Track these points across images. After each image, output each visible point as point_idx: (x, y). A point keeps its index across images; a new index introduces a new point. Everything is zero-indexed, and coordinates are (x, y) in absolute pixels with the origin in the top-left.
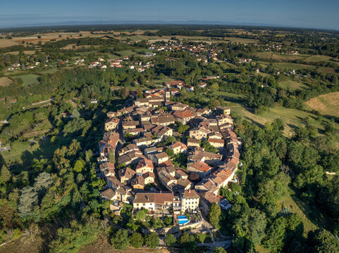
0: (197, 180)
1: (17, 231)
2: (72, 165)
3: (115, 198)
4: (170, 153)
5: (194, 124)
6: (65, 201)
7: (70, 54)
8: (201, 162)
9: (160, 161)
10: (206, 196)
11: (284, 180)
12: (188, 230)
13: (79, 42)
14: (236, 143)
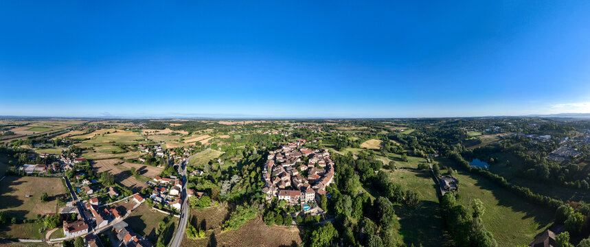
0: (313, 183)
1: (217, 202)
2: (250, 174)
3: (269, 192)
4: (299, 170)
5: (311, 156)
6: (243, 192)
7: (256, 128)
8: (315, 174)
9: (294, 174)
10: (319, 192)
11: (357, 178)
12: (310, 214)
13: (260, 124)
14: (332, 164)
